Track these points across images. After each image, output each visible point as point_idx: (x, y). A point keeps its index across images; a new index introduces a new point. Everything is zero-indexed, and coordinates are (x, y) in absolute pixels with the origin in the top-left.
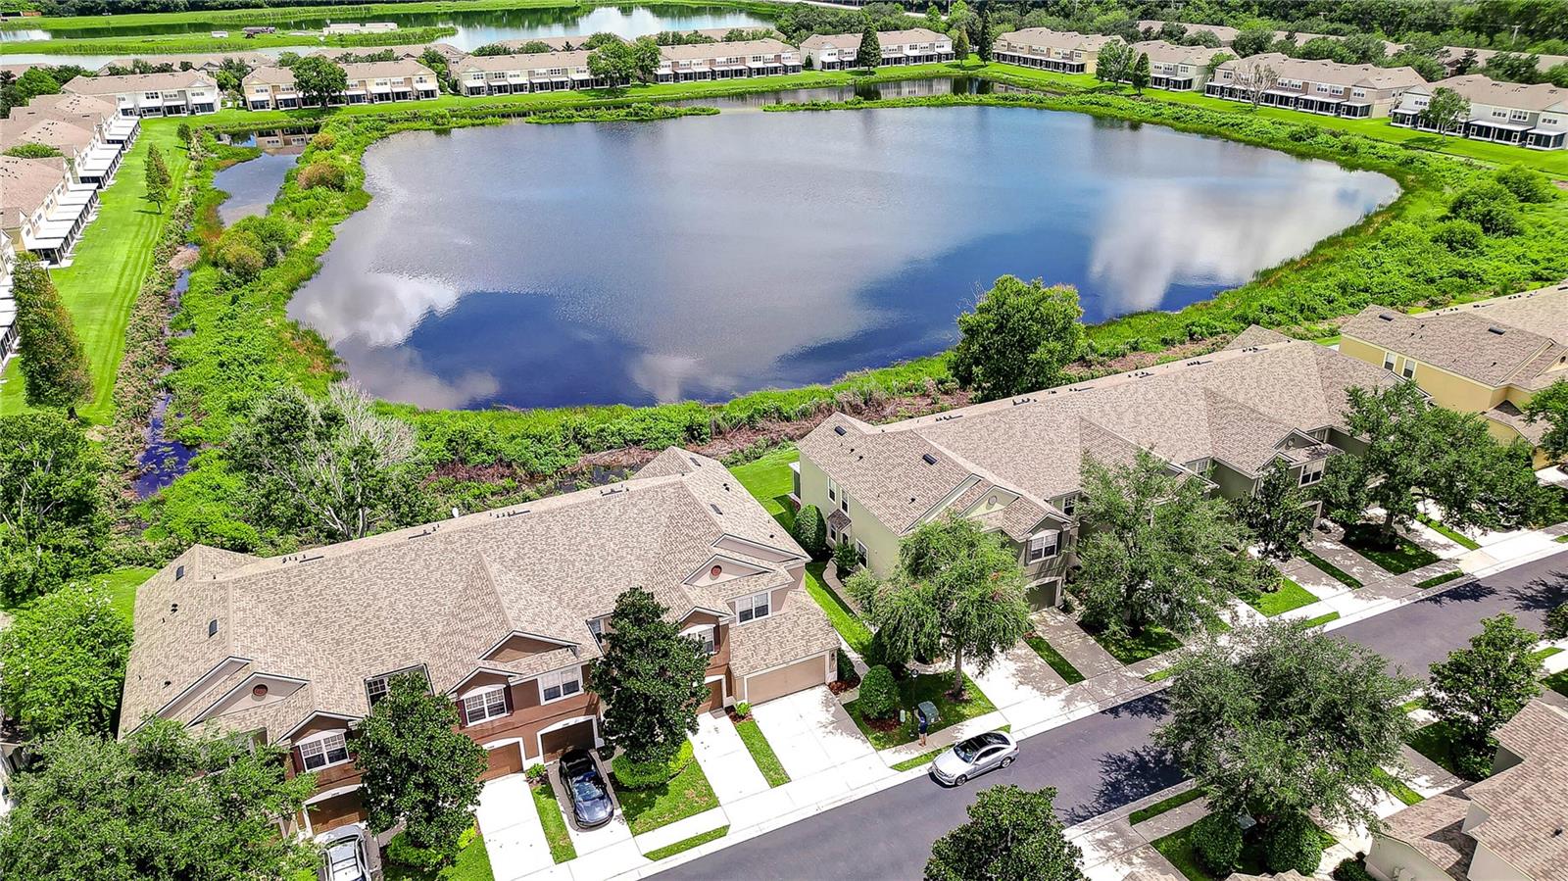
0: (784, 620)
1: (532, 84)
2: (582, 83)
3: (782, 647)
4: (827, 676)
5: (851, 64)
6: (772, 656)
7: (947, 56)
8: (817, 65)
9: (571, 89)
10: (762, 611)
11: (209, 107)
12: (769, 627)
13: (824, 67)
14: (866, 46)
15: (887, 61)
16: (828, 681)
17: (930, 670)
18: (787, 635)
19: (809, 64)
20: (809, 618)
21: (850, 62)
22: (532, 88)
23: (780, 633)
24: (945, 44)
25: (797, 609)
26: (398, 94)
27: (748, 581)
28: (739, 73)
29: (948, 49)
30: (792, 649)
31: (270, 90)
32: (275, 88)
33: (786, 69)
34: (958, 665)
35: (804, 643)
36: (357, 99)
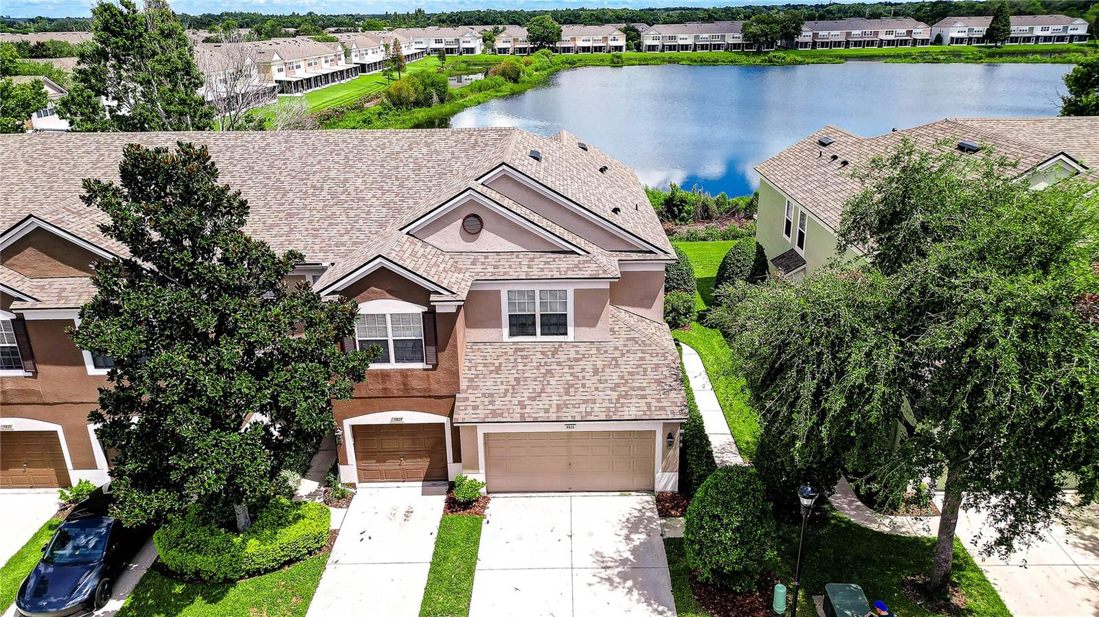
0: (594, 351)
1: (695, 45)
2: (735, 46)
3: (567, 393)
4: (658, 475)
5: (979, 40)
6: (544, 402)
7: (1081, 38)
8: (947, 40)
9: (725, 50)
10: (555, 324)
11: (471, 51)
12: (562, 357)
13: (952, 42)
14: (997, 23)
15: (1015, 40)
16: (659, 487)
17: (882, 524)
18: (588, 375)
19: (939, 40)
20: (642, 359)
21: (978, 38)
22: (695, 48)
23: (577, 369)
24: (1079, 27)
25: (628, 339)
26: (596, 47)
27: (532, 260)
28: (871, 43)
29: (1082, 30)
30: (585, 402)
31: (512, 41)
32: (515, 40)
33: (915, 42)
34: (948, 524)
35: (614, 395)
36: (567, 50)
